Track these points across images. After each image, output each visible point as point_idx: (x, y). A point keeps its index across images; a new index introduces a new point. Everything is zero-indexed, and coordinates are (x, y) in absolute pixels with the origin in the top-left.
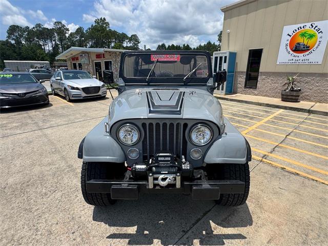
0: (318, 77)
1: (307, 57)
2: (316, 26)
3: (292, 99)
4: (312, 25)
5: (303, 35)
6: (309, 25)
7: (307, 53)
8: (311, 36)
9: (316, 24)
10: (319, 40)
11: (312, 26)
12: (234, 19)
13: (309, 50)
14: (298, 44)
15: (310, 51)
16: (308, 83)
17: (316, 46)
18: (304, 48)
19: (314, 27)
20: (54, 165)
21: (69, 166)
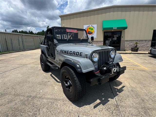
0: (96, 42)
5: (90, 29)
6: (91, 25)
8: (92, 29)
10: (94, 30)
12: (65, 21)
14: (89, 31)
15: (93, 34)
17: (94, 32)
18: (91, 33)
20: (15, 100)
21: (28, 97)
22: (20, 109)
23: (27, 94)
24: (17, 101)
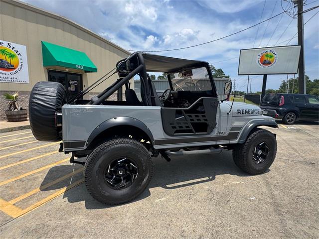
1: (14, 76)
2: (13, 48)
3: (21, 118)
4: (8, 44)
5: (3, 52)
6: (5, 44)
7: (14, 71)
8: (12, 56)
9: (13, 45)
10: (20, 61)
11: (10, 47)
13: (14, 69)
15: (16, 70)
16: (23, 101)
18: (9, 66)
19: (12, 47)
20: (305, 233)
21: (280, 214)
22: (315, 218)
23: (274, 217)
24: (306, 229)
